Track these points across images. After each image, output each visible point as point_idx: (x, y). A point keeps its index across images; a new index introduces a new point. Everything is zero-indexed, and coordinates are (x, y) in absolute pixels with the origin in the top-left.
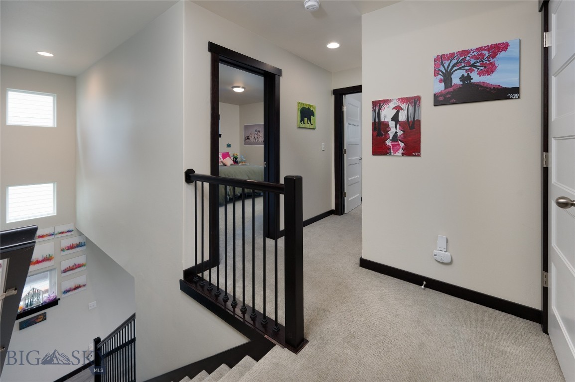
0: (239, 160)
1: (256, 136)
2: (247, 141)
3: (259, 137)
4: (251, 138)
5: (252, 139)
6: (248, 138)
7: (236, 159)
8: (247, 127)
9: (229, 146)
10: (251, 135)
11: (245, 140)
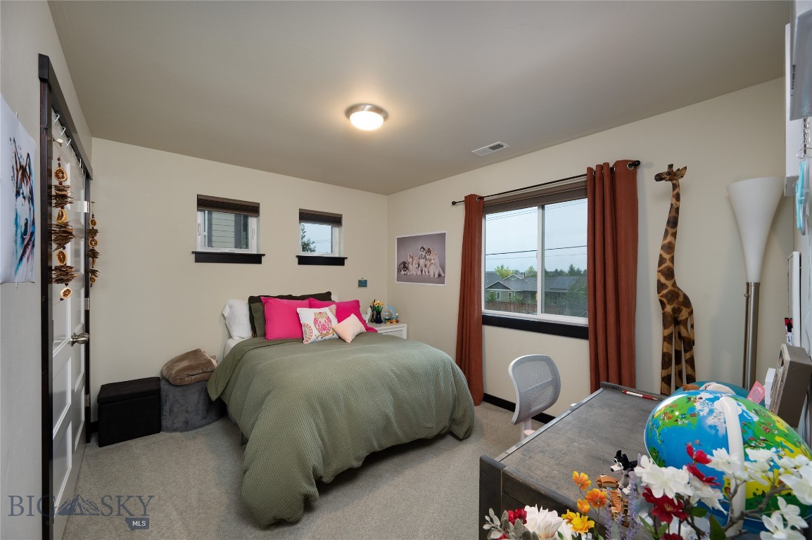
0: (384, 315)
1: (422, 262)
2: (402, 272)
3: (428, 263)
4: (410, 267)
5: (413, 269)
6: (404, 266)
7: (379, 313)
8: (402, 242)
9: (363, 284)
10: (410, 260)
11: (399, 271)
